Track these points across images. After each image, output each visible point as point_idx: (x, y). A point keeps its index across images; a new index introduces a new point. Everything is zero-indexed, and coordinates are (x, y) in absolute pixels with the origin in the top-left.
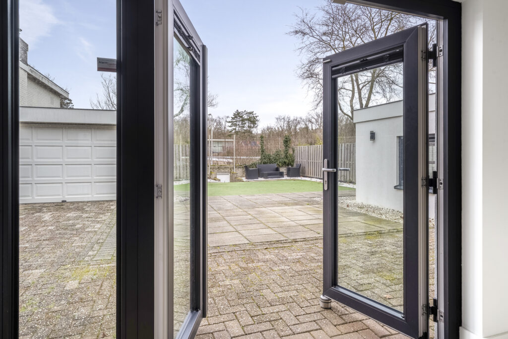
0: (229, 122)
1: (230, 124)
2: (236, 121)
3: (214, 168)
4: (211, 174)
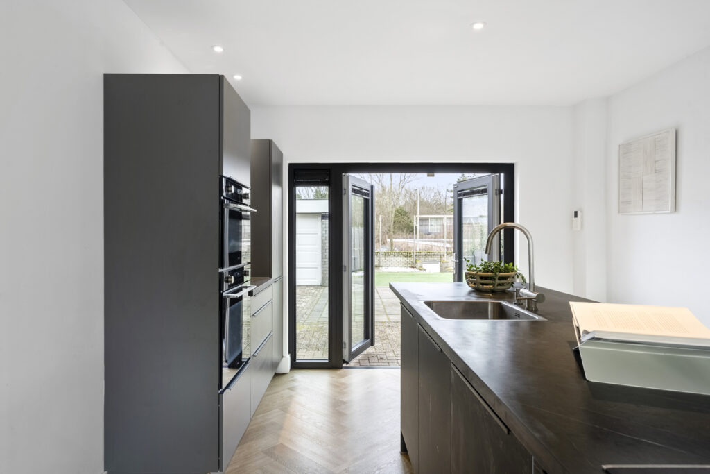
3: (419, 255)
4: (416, 262)
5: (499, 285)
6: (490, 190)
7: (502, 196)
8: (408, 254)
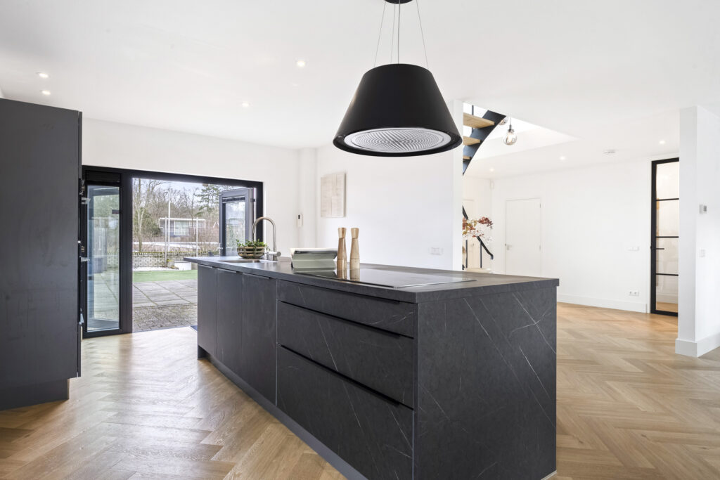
0: (199, 196)
1: (200, 199)
2: (209, 195)
3: (170, 255)
4: (167, 262)
5: (257, 254)
6: (247, 199)
7: (255, 203)
8: (158, 255)
